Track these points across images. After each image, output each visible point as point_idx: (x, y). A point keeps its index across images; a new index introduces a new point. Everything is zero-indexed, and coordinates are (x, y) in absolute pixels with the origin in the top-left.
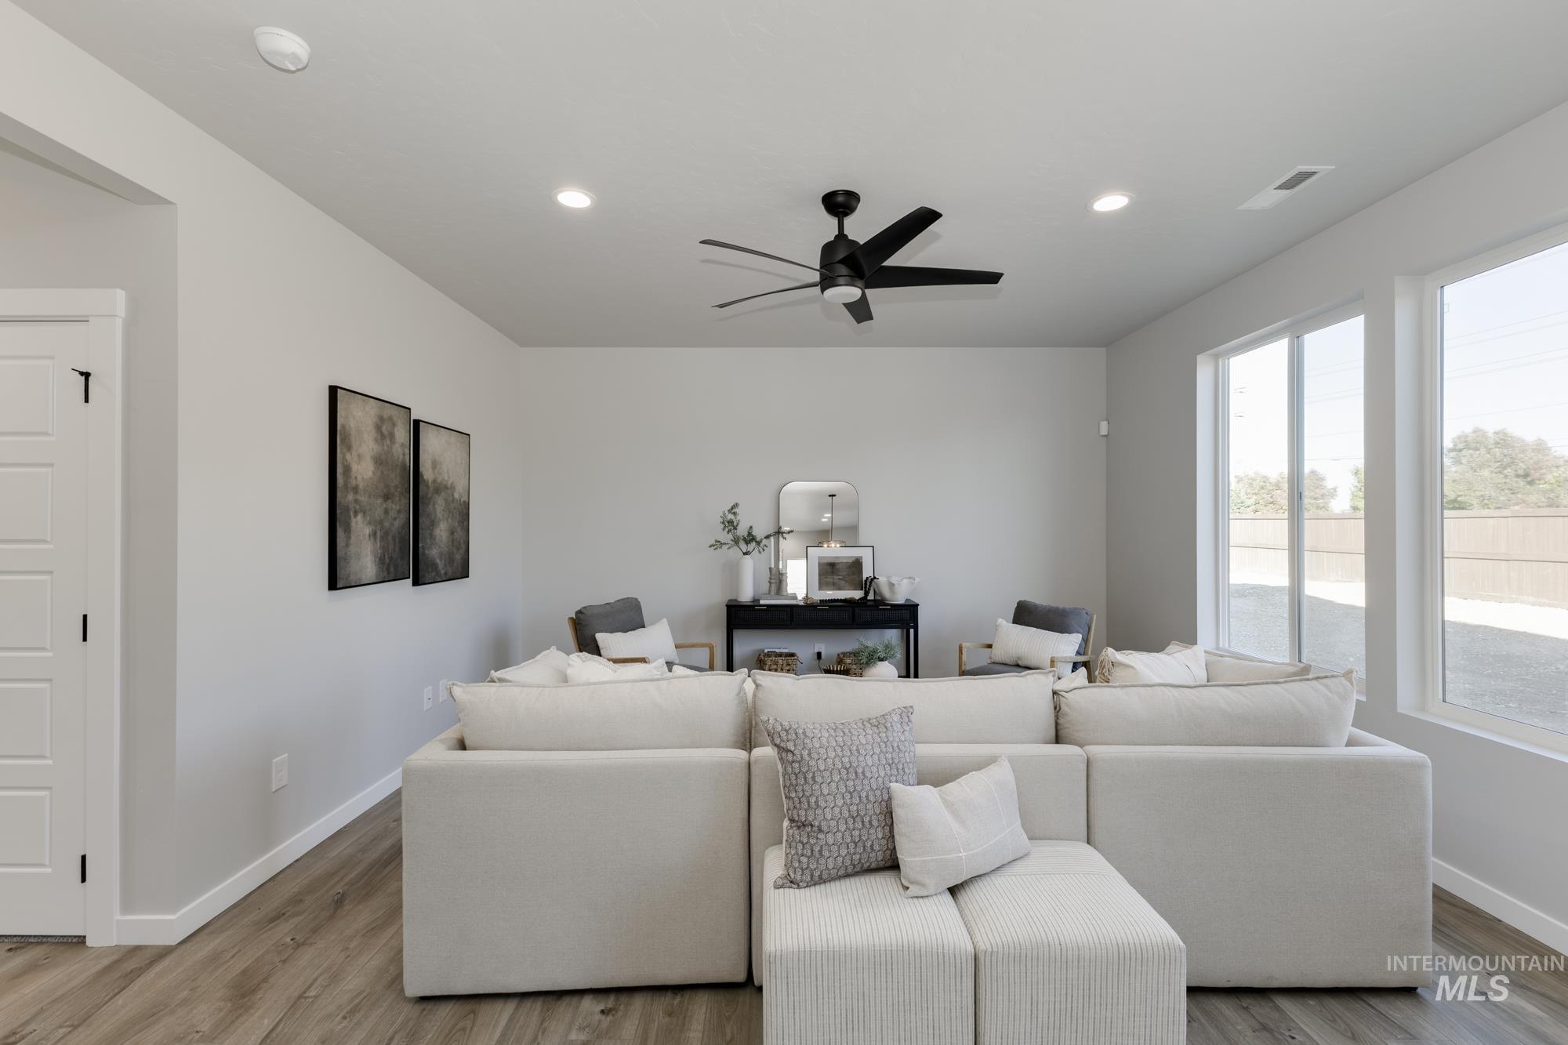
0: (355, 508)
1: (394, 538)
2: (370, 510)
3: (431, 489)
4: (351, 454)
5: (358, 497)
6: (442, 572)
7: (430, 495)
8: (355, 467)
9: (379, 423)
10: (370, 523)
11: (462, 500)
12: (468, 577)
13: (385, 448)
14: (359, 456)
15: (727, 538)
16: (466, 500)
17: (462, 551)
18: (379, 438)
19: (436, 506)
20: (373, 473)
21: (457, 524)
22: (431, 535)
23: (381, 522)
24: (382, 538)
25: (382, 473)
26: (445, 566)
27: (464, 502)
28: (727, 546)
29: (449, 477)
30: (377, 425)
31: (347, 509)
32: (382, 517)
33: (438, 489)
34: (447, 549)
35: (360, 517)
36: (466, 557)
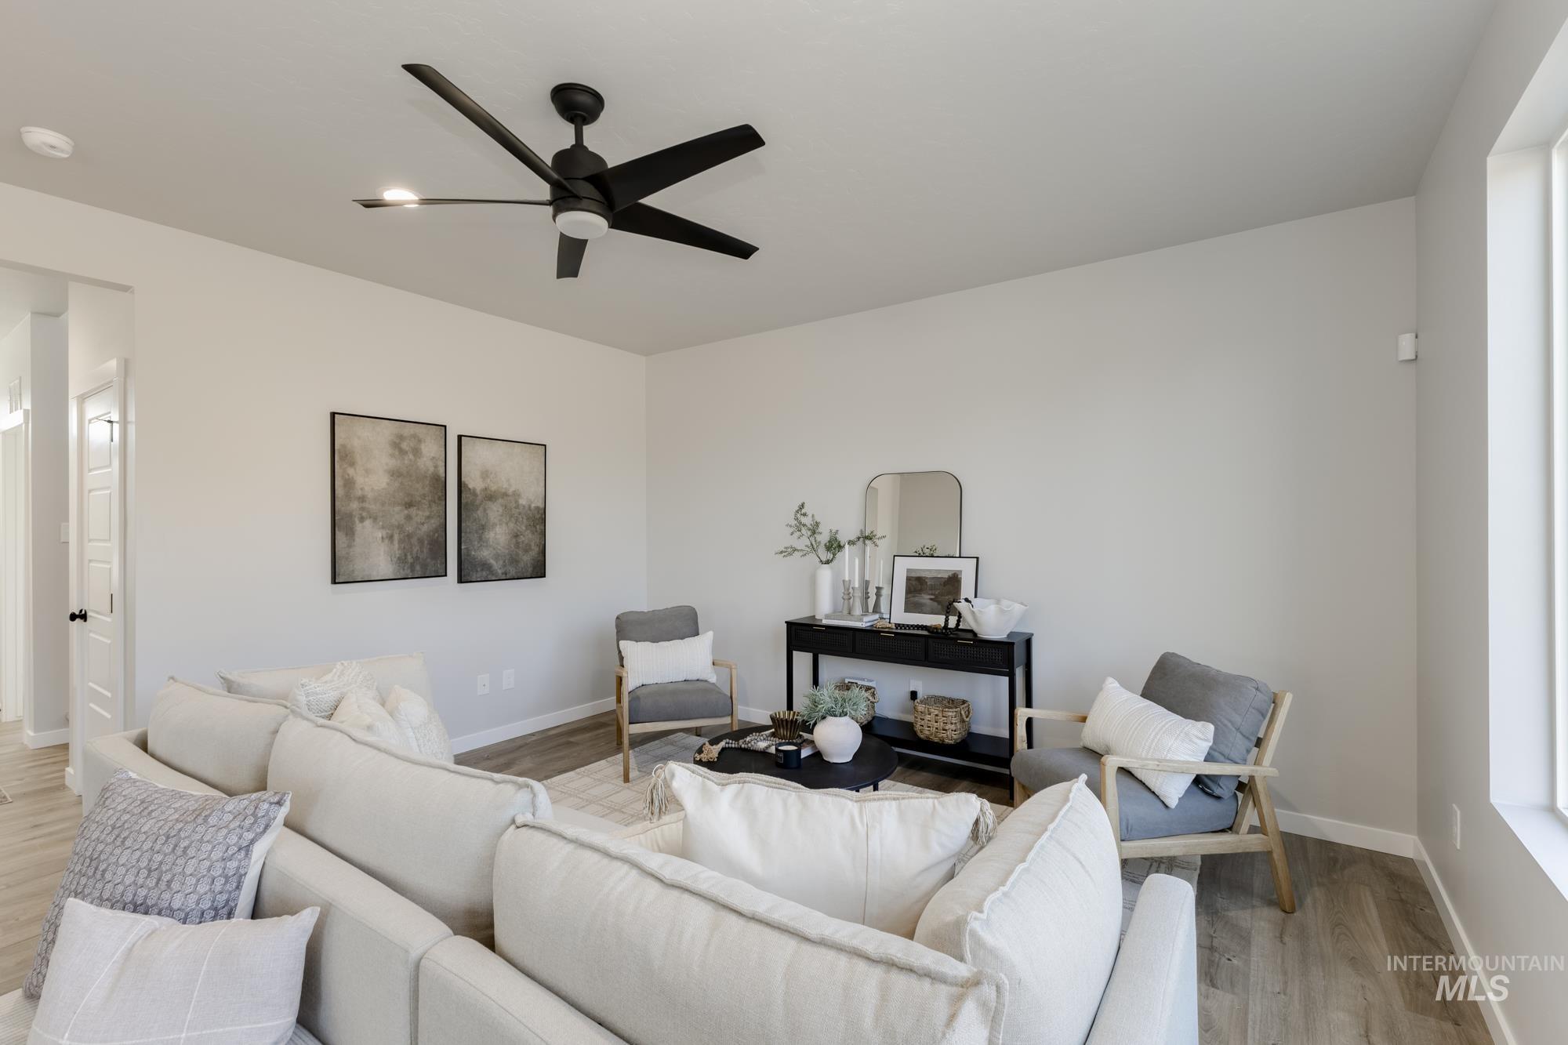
0: (361, 514)
1: (421, 541)
2: (383, 516)
3: (480, 497)
4: (355, 469)
5: (366, 505)
6: (500, 572)
7: (478, 502)
8: (360, 480)
9: (397, 441)
10: (383, 527)
11: (533, 505)
12: (544, 576)
13: (406, 462)
14: (367, 472)
15: (803, 543)
16: (542, 506)
17: (535, 551)
18: (397, 453)
19: (488, 512)
20: (388, 484)
21: (524, 528)
22: (480, 539)
23: (400, 527)
24: (401, 541)
25: (402, 483)
26: (505, 566)
27: (537, 508)
28: (802, 554)
29: (510, 485)
30: (395, 443)
31: (350, 516)
32: (401, 523)
33: (491, 497)
34: (507, 551)
35: (368, 523)
36: (543, 559)
